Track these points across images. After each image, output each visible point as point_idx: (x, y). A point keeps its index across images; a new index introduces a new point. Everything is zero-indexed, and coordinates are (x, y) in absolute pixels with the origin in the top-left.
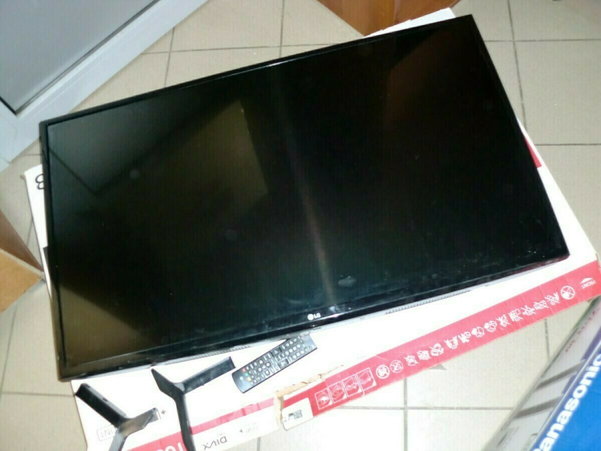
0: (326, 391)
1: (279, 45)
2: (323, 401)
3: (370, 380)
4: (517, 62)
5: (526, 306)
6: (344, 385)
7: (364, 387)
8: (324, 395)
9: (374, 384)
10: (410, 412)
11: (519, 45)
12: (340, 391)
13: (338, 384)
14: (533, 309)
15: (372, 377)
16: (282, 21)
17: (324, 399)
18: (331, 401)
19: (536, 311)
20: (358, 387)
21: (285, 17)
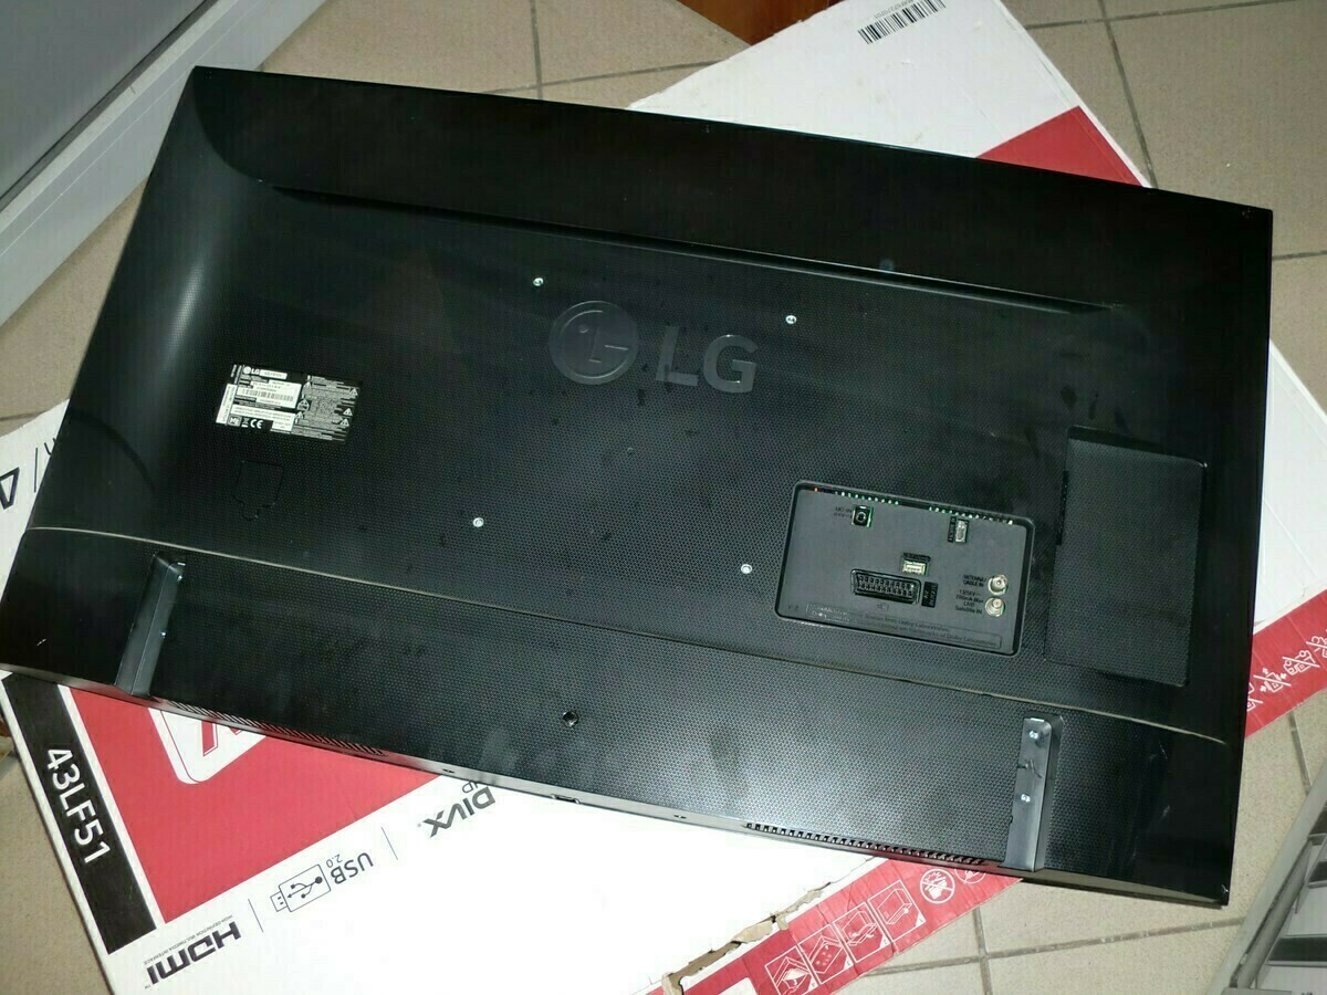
0: (794, 955)
1: (535, 83)
2: (791, 982)
3: (906, 911)
4: (1121, 70)
5: (1265, 671)
6: (839, 932)
7: (895, 931)
8: (791, 967)
9: (921, 920)
10: (994, 964)
11: (1118, 27)
12: (833, 949)
13: (824, 933)
14: (1284, 676)
15: (912, 902)
16: (534, 21)
17: (793, 975)
18: (813, 980)
19: (1290, 679)
20: (878, 937)
21: (539, 13)
